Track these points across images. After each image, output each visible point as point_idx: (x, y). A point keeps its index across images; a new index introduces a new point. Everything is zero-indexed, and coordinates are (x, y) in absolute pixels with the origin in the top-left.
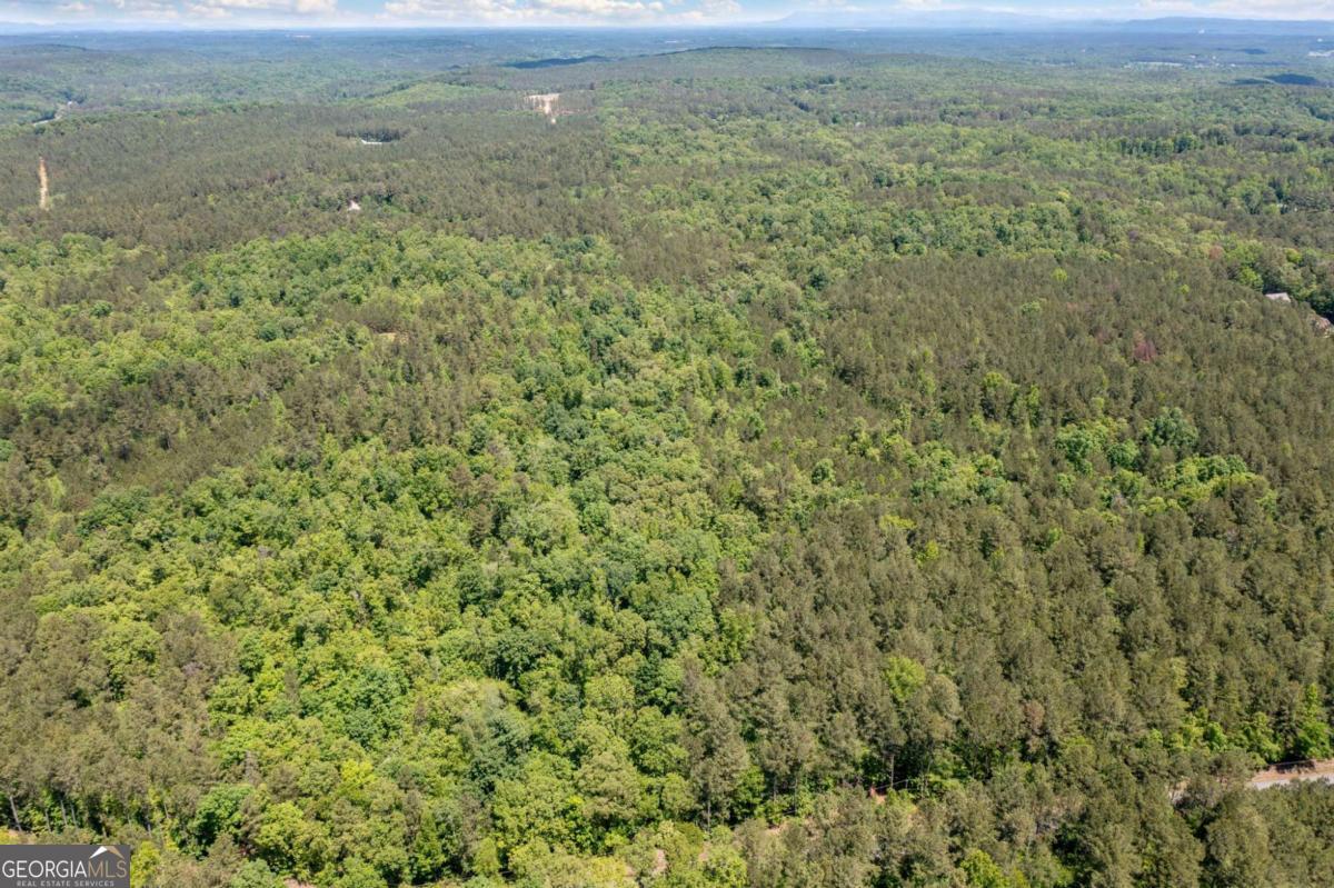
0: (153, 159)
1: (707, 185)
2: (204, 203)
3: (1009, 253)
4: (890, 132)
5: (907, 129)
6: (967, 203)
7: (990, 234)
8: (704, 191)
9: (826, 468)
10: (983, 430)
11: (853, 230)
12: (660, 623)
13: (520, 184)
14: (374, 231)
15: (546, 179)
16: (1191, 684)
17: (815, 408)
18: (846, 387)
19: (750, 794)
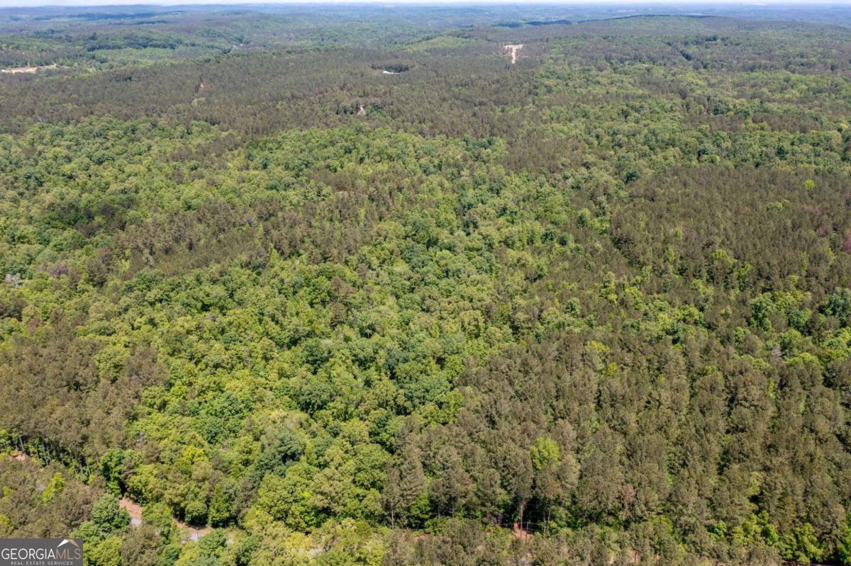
0: (262, 80)
1: (588, 107)
2: (274, 106)
3: (782, 166)
4: (742, 77)
5: (754, 74)
6: (762, 129)
7: (772, 152)
8: (585, 112)
9: (575, 304)
10: (700, 290)
11: (672, 143)
12: (407, 391)
13: (468, 102)
14: (361, 128)
15: (484, 100)
16: (762, 493)
17: (587, 263)
18: (616, 250)
19: (418, 512)
